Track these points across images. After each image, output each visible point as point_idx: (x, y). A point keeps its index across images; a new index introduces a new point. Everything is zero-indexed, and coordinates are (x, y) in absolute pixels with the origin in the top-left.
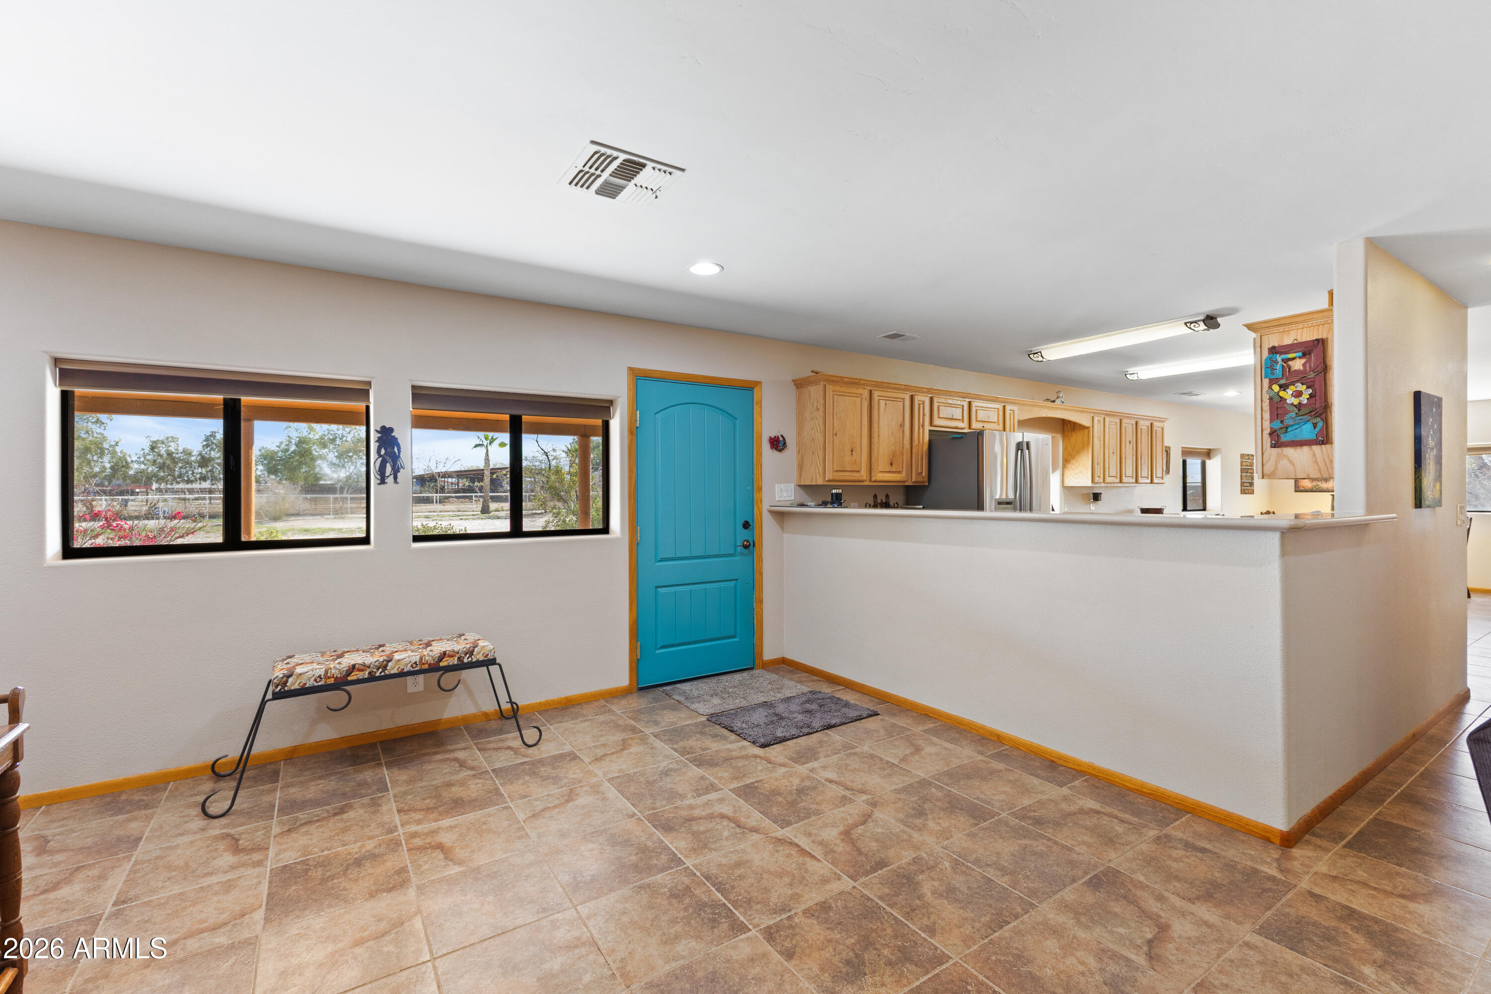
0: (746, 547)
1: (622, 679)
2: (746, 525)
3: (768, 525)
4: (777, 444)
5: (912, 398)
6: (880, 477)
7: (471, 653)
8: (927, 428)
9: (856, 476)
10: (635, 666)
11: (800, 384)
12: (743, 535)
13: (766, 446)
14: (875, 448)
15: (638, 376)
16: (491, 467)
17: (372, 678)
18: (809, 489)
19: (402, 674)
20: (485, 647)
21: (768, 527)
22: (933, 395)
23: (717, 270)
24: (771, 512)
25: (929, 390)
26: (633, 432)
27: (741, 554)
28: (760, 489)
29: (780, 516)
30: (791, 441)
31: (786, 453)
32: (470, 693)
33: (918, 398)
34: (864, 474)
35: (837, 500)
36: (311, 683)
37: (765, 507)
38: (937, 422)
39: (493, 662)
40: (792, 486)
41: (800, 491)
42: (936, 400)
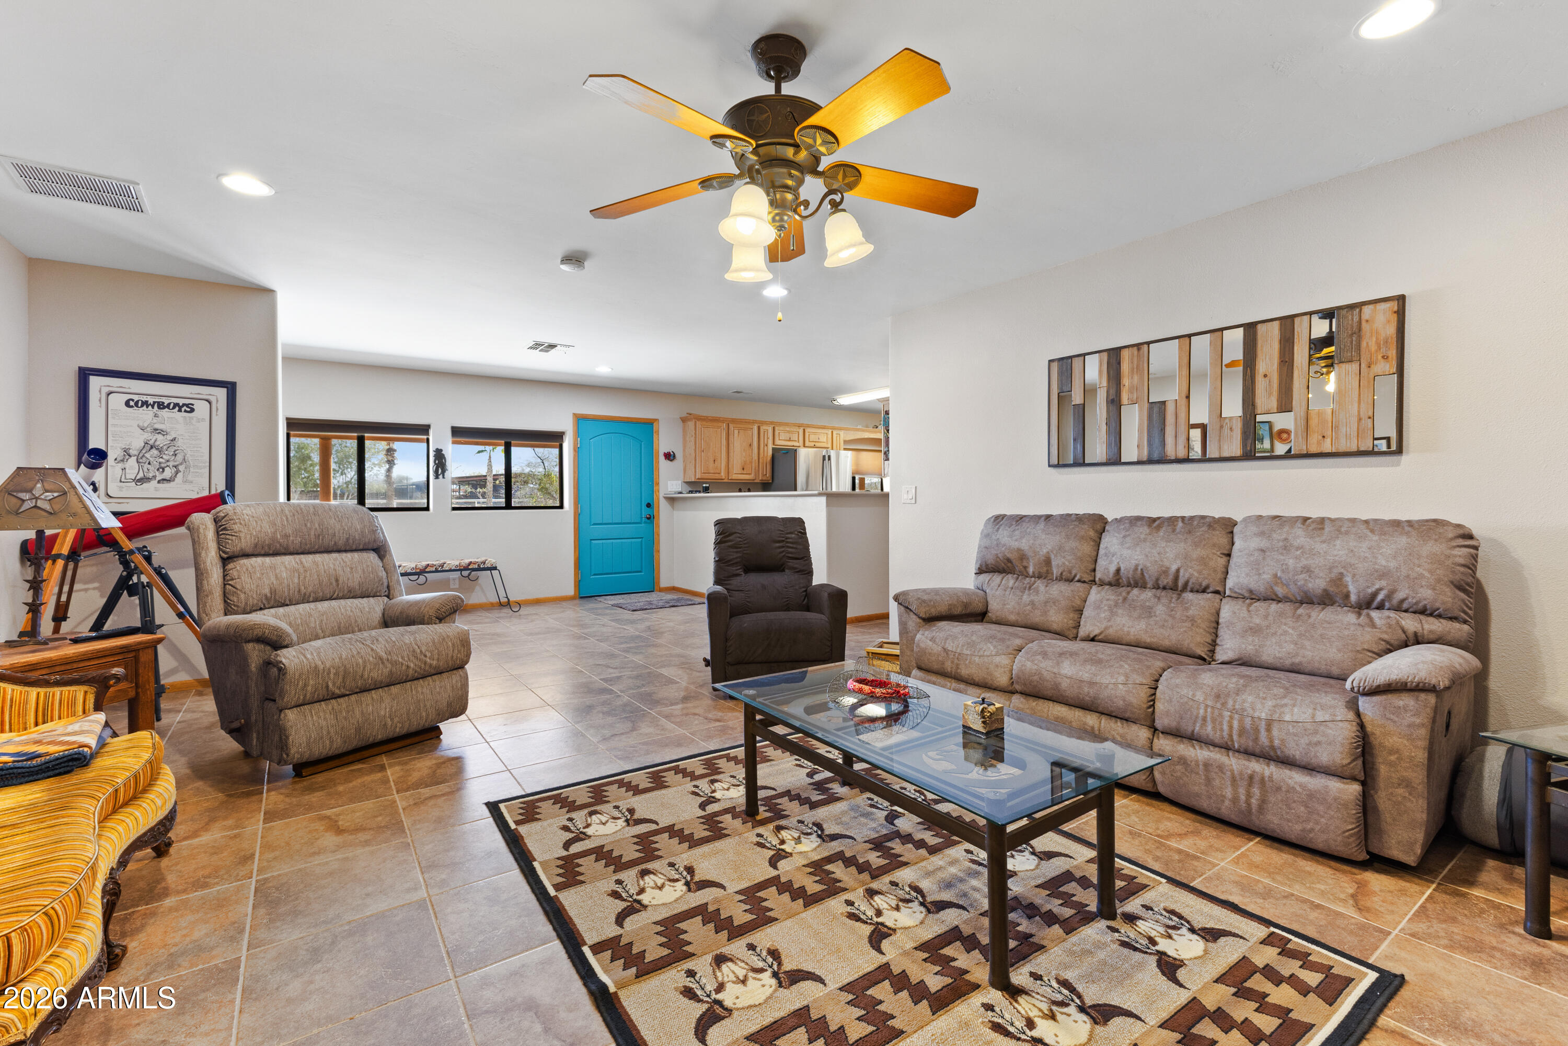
0: (648, 518)
1: (570, 590)
2: (649, 505)
3: (663, 506)
4: (669, 456)
5: (759, 428)
6: (735, 477)
7: (484, 563)
8: (770, 446)
9: (717, 476)
10: (578, 584)
11: (684, 420)
12: (646, 512)
13: (662, 458)
14: (731, 460)
15: (580, 419)
16: (494, 473)
17: (437, 571)
18: (689, 483)
19: (450, 570)
20: (491, 561)
21: (664, 507)
22: (774, 425)
23: (610, 370)
24: (665, 498)
25: (772, 423)
26: (577, 450)
27: (645, 522)
28: (658, 484)
29: (671, 500)
30: (679, 455)
31: (675, 462)
32: (483, 591)
33: (763, 428)
34: (723, 475)
35: (706, 490)
36: (409, 571)
37: (661, 495)
38: (778, 442)
39: (495, 568)
40: (680, 482)
41: (685, 485)
42: (776, 428)
